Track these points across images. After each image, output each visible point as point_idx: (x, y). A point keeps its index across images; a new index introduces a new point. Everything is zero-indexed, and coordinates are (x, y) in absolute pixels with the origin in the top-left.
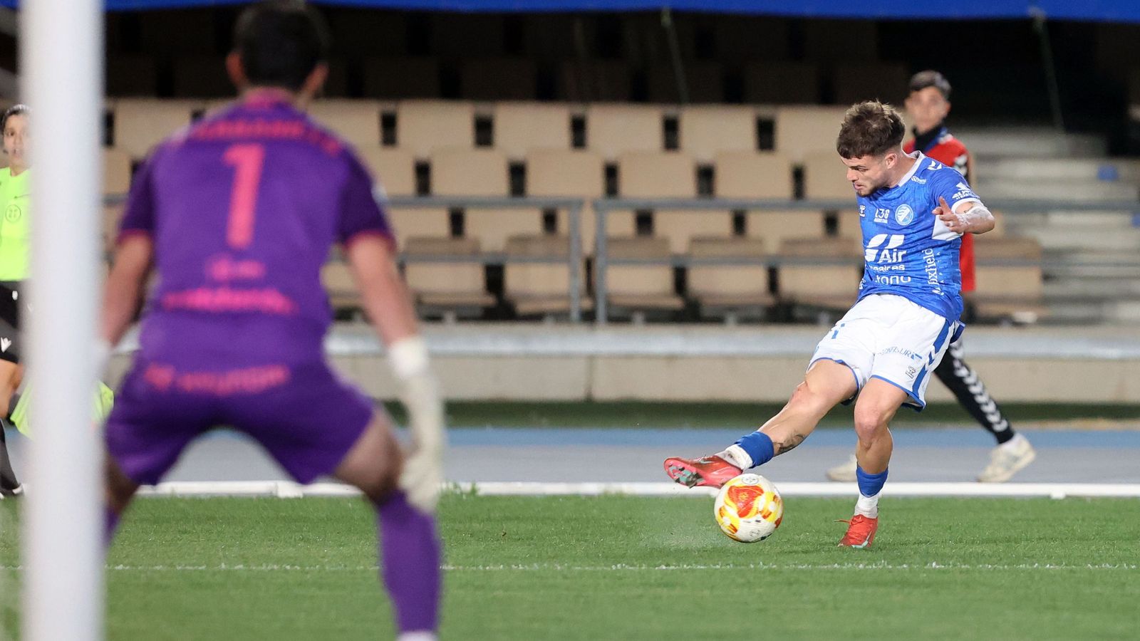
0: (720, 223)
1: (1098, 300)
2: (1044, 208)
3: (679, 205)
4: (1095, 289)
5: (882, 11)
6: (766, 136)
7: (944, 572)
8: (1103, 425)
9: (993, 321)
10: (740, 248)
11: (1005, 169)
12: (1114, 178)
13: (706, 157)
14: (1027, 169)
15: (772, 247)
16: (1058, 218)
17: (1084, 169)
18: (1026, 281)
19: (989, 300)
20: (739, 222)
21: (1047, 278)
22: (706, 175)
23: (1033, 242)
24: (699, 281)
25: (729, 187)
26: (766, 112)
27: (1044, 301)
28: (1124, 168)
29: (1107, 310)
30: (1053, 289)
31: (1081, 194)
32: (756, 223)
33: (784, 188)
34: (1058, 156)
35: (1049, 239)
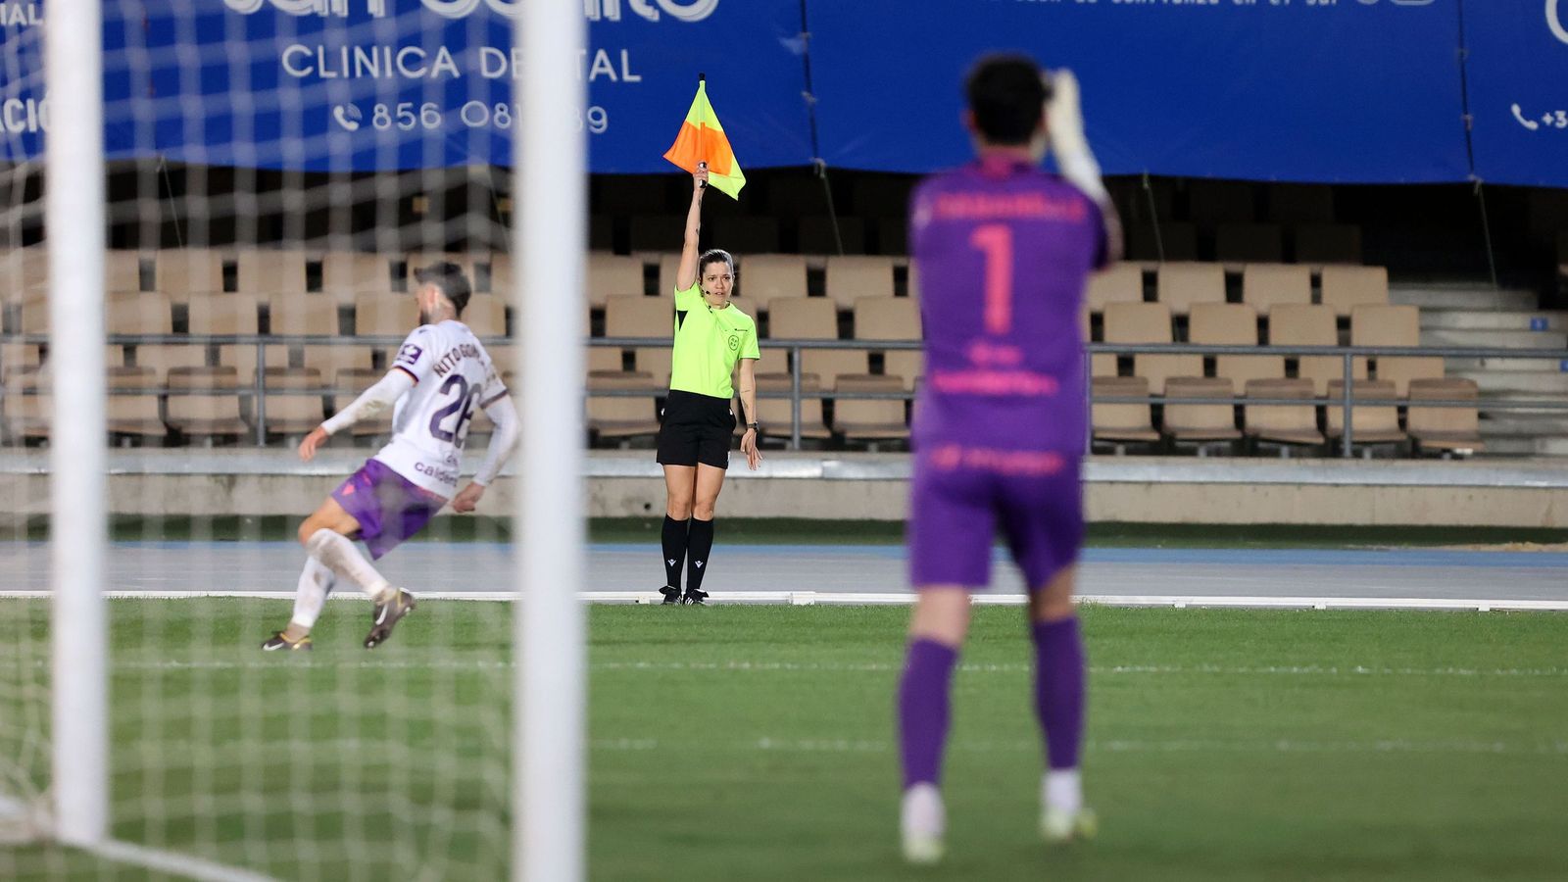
0: (1194, 366)
1: (1529, 437)
2: (1483, 354)
3: (1156, 350)
4: (1526, 426)
5: (1337, 180)
6: (1234, 289)
7: (1368, 675)
8: (1531, 547)
9: (1436, 455)
10: (1210, 388)
11: (1447, 319)
12: (1545, 328)
13: (1181, 307)
14: (1466, 320)
15: (1239, 388)
16: (1493, 364)
17: (1518, 320)
18: (1466, 420)
19: (1432, 435)
20: (1210, 366)
21: (1482, 416)
22: (1180, 324)
23: (1473, 384)
24: (1177, 417)
25: (1201, 333)
26: (1235, 267)
27: (1482, 437)
28: (1553, 319)
29: (1537, 446)
30: (1488, 426)
31: (1514, 342)
32: (1224, 365)
33: (1250, 336)
34: (1493, 310)
35: (1485, 382)
